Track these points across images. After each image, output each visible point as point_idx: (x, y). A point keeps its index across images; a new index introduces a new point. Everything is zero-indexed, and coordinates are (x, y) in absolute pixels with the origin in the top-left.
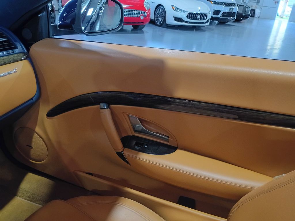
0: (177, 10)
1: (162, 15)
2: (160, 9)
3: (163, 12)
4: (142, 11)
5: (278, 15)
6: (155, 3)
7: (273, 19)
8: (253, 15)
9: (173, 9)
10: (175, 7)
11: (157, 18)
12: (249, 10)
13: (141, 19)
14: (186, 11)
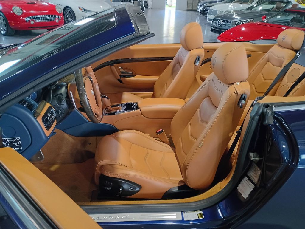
0: (84, 10)
1: (72, 16)
2: (68, 10)
3: (72, 13)
4: (57, 16)
5: (167, 4)
6: (61, 5)
7: (163, 8)
8: (147, 7)
9: (81, 10)
10: (82, 8)
11: (67, 19)
12: (143, 4)
13: (57, 23)
14: (92, 11)
